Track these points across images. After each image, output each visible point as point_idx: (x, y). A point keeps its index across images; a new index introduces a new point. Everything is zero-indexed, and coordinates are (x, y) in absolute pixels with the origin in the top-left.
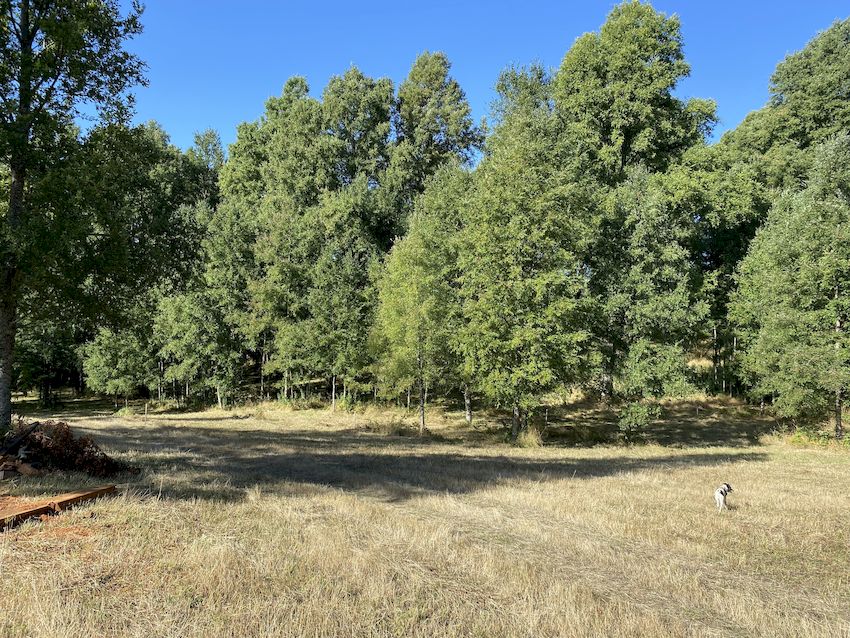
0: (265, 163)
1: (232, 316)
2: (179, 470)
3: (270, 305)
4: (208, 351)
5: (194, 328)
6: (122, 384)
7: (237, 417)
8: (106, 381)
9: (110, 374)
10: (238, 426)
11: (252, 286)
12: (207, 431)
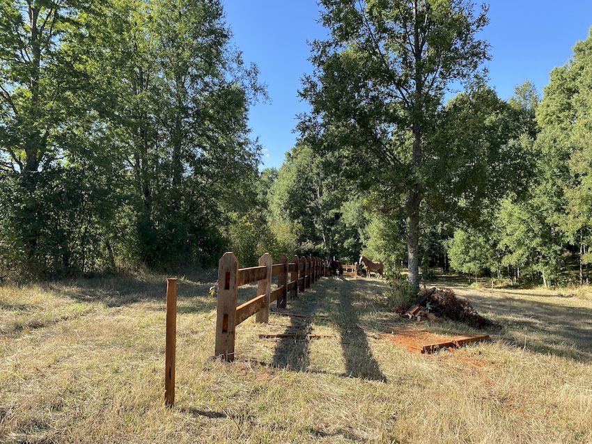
0: (575, 96)
1: (553, 218)
2: (530, 331)
3: (585, 208)
4: (534, 244)
5: (523, 228)
6: (473, 267)
7: (562, 296)
8: (463, 264)
9: (465, 259)
10: (564, 303)
11: (568, 193)
12: (540, 304)
